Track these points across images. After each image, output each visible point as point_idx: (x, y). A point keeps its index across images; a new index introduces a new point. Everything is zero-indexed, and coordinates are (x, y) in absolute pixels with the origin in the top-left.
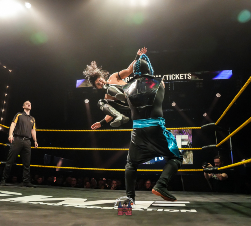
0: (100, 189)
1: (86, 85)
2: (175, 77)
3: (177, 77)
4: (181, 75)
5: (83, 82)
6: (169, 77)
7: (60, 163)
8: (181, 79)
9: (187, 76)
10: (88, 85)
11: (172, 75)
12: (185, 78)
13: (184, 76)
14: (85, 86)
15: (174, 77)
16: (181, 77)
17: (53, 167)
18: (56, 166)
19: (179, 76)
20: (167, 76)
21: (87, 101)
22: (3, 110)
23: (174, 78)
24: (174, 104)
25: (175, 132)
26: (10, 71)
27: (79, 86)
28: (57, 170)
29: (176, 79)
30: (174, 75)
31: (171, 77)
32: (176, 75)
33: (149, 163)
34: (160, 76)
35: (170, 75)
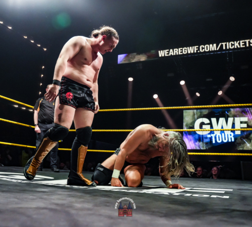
1: (129, 60)
2: (234, 45)
3: (236, 44)
5: (125, 57)
6: (226, 45)
8: (241, 46)
9: (250, 43)
10: (131, 59)
11: (230, 43)
12: (248, 45)
13: (245, 43)
14: (128, 62)
15: (232, 45)
16: (241, 44)
19: (239, 44)
20: (224, 44)
21: (131, 79)
23: (233, 46)
24: (232, 79)
25: (237, 112)
26: (45, 49)
27: (121, 61)
29: (236, 47)
30: (233, 43)
31: (229, 45)
32: (235, 42)
33: (205, 148)
34: (215, 45)
35: (228, 43)
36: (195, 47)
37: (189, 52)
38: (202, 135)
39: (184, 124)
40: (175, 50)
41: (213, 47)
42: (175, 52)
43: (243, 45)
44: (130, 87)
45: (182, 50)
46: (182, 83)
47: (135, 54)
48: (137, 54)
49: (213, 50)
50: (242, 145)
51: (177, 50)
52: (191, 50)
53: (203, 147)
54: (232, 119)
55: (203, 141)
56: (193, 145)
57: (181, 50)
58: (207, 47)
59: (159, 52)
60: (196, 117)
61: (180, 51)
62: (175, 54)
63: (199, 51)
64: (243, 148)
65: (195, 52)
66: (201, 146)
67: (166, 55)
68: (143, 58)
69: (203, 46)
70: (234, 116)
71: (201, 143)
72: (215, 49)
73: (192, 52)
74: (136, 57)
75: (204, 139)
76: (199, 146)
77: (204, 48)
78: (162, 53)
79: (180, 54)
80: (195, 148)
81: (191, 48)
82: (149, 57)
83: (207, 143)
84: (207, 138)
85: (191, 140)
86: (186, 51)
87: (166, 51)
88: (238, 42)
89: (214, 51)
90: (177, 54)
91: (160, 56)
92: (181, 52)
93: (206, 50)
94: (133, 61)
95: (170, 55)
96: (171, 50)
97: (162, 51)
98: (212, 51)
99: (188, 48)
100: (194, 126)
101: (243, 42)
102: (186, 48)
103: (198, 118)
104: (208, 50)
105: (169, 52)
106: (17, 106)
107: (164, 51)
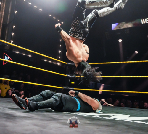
0: (135, 108)
5: (117, 25)
7: (102, 87)
10: (121, 27)
14: (119, 29)
17: (97, 90)
18: (99, 89)
21: (120, 41)
22: (60, 51)
26: (63, 23)
27: (114, 28)
28: (100, 93)
44: (121, 46)
47: (124, 23)
48: (125, 23)
59: (142, 20)
67: (147, 22)
68: (130, 25)
74: (125, 25)
78: (143, 21)
82: (134, 24)
87: (147, 19)
91: (142, 23)
97: (144, 20)
106: (46, 60)
107: (145, 19)
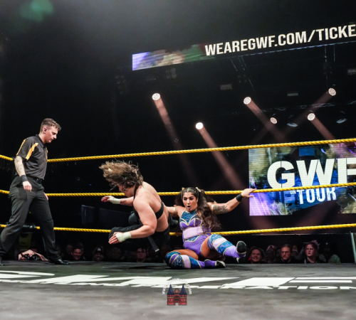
2: (337, 32)
3: (342, 31)
4: (350, 27)
5: (145, 57)
6: (323, 33)
8: (350, 35)
10: (156, 62)
11: (331, 30)
14: (151, 67)
15: (334, 33)
16: (350, 30)
19: (347, 31)
20: (320, 31)
21: (156, 97)
23: (336, 36)
24: (332, 92)
27: (138, 65)
29: (340, 36)
30: (336, 29)
31: (329, 34)
32: (340, 28)
33: (287, 213)
34: (304, 33)
35: (326, 30)
36: (270, 37)
37: (259, 47)
38: (282, 192)
39: (251, 173)
40: (234, 43)
41: (301, 37)
42: (234, 47)
43: (353, 33)
45: (247, 43)
46: (247, 101)
47: (164, 51)
48: (167, 53)
49: (301, 41)
50: (349, 206)
51: (238, 43)
52: (263, 43)
53: (284, 211)
54: (333, 160)
55: (283, 202)
56: (267, 208)
57: (244, 43)
58: (290, 36)
59: (206, 47)
60: (270, 159)
61: (242, 45)
62: (234, 51)
63: (276, 45)
64: (351, 209)
65: (270, 46)
66: (280, 209)
67: (218, 53)
68: (176, 59)
69: (284, 36)
70: (336, 157)
71: (280, 204)
72: (305, 41)
73: (265, 46)
74: (165, 57)
75: (286, 198)
76: (277, 210)
77: (285, 39)
78: (211, 50)
79: (243, 49)
80: (270, 214)
81: (262, 39)
83: (290, 204)
84: (289, 195)
85: (262, 200)
86: (254, 44)
87: (218, 45)
88: (345, 27)
89: (303, 44)
90: (238, 50)
91: (208, 54)
92: (245, 47)
93: (289, 43)
94: (161, 64)
95: (225, 52)
96: (228, 44)
97: (210, 46)
98: (299, 45)
99: (257, 39)
100: (266, 176)
101: (352, 28)
102: (254, 40)
103: (273, 162)
104: (293, 42)
105: (223, 46)
107: (215, 45)
